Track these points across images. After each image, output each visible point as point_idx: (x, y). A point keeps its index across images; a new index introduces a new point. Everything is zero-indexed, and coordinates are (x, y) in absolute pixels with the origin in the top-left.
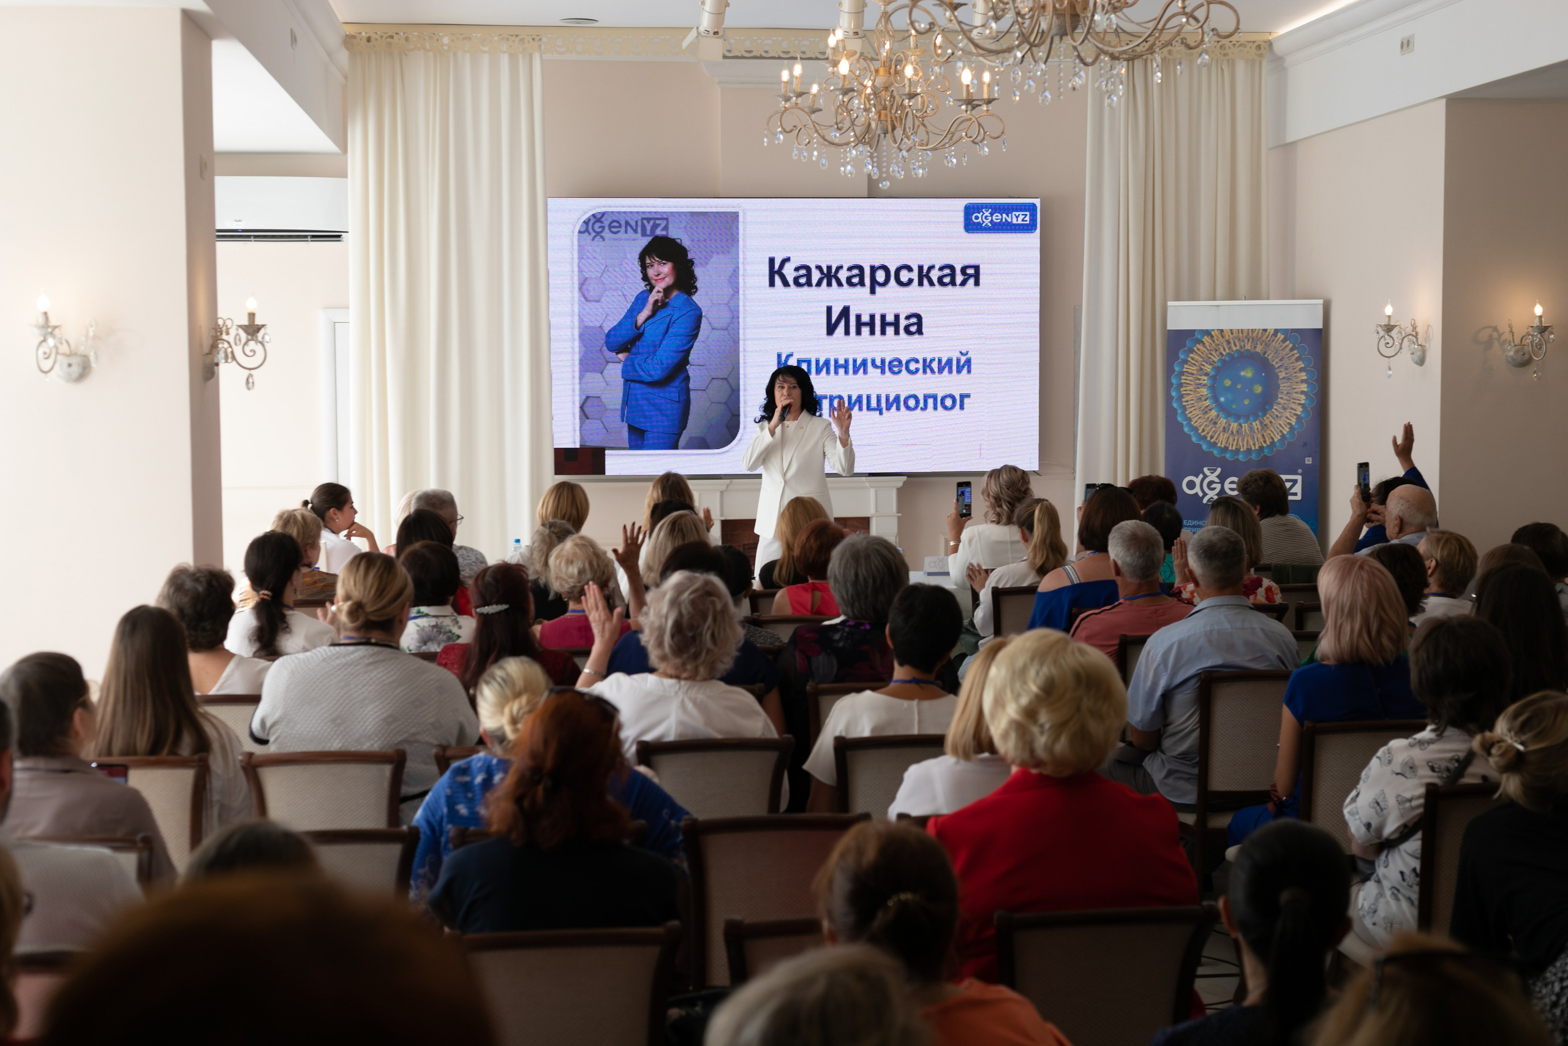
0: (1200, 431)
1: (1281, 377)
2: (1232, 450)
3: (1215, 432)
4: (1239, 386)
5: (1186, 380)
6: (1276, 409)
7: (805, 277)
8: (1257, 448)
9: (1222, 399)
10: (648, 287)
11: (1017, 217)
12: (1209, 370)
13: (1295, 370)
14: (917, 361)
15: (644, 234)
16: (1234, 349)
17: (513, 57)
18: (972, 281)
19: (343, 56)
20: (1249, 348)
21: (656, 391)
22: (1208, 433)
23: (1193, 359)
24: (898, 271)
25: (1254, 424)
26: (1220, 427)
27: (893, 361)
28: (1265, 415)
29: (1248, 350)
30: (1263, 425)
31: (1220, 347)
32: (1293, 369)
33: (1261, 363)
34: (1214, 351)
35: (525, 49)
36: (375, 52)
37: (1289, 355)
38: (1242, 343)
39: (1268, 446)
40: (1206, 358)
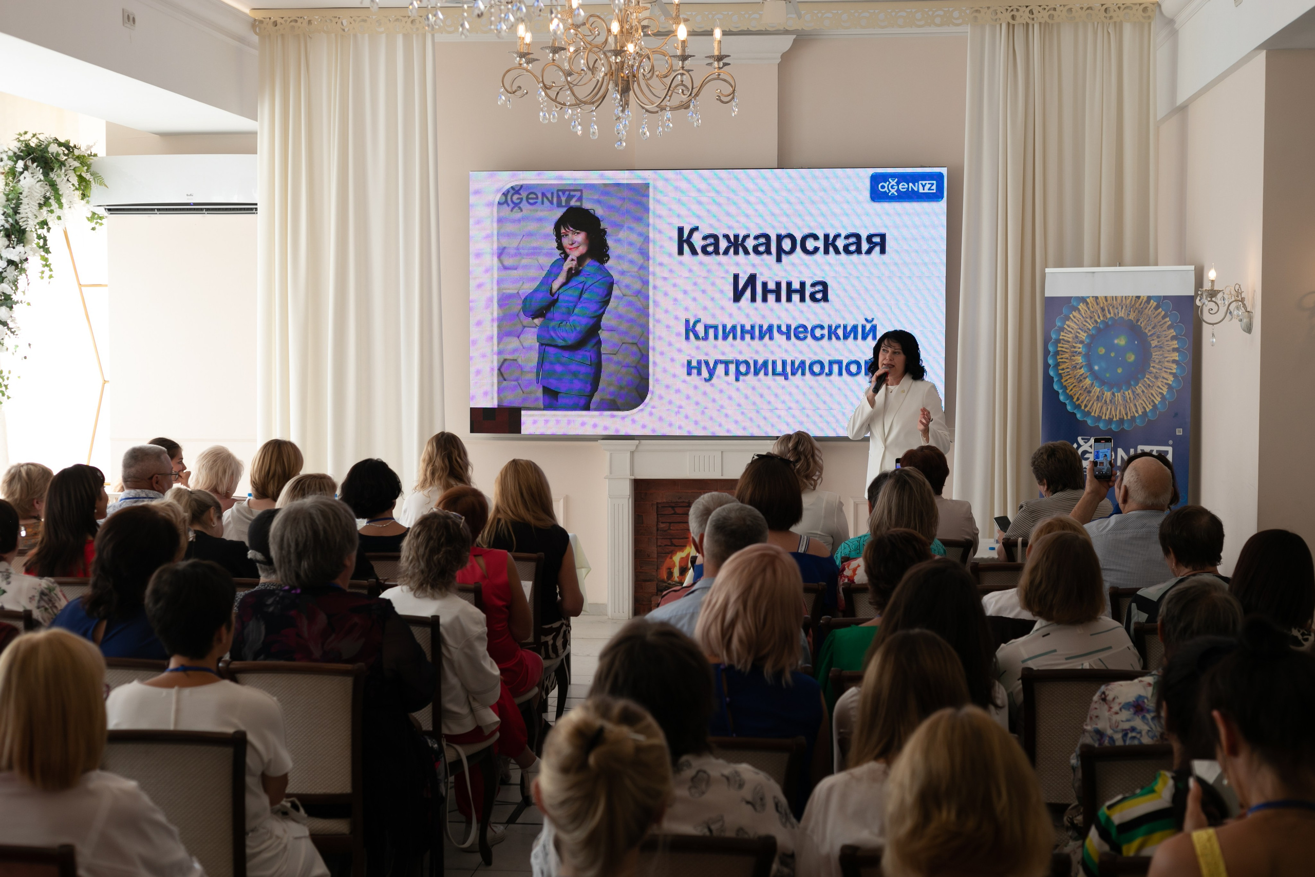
0: (1075, 400)
1: (1153, 345)
2: (1105, 420)
3: (1089, 401)
4: (1113, 355)
5: (1062, 347)
6: (1148, 379)
7: (712, 246)
8: (1129, 417)
9: (1096, 368)
10: (563, 255)
11: (924, 186)
12: (1084, 338)
13: (1167, 339)
14: (822, 327)
15: (559, 206)
16: (1109, 316)
17: (407, 37)
18: (877, 249)
19: (255, 39)
20: (1123, 315)
21: (567, 354)
23: (1069, 326)
24: (804, 239)
25: (1127, 393)
26: (1093, 396)
27: (799, 327)
28: (1137, 384)
29: (1122, 318)
30: (1135, 394)
31: (1095, 314)
32: (1165, 337)
33: (1134, 330)
34: (1089, 318)
35: (418, 29)
36: (282, 35)
37: (1161, 323)
38: (1116, 311)
39: (1140, 416)
40: (1081, 326)
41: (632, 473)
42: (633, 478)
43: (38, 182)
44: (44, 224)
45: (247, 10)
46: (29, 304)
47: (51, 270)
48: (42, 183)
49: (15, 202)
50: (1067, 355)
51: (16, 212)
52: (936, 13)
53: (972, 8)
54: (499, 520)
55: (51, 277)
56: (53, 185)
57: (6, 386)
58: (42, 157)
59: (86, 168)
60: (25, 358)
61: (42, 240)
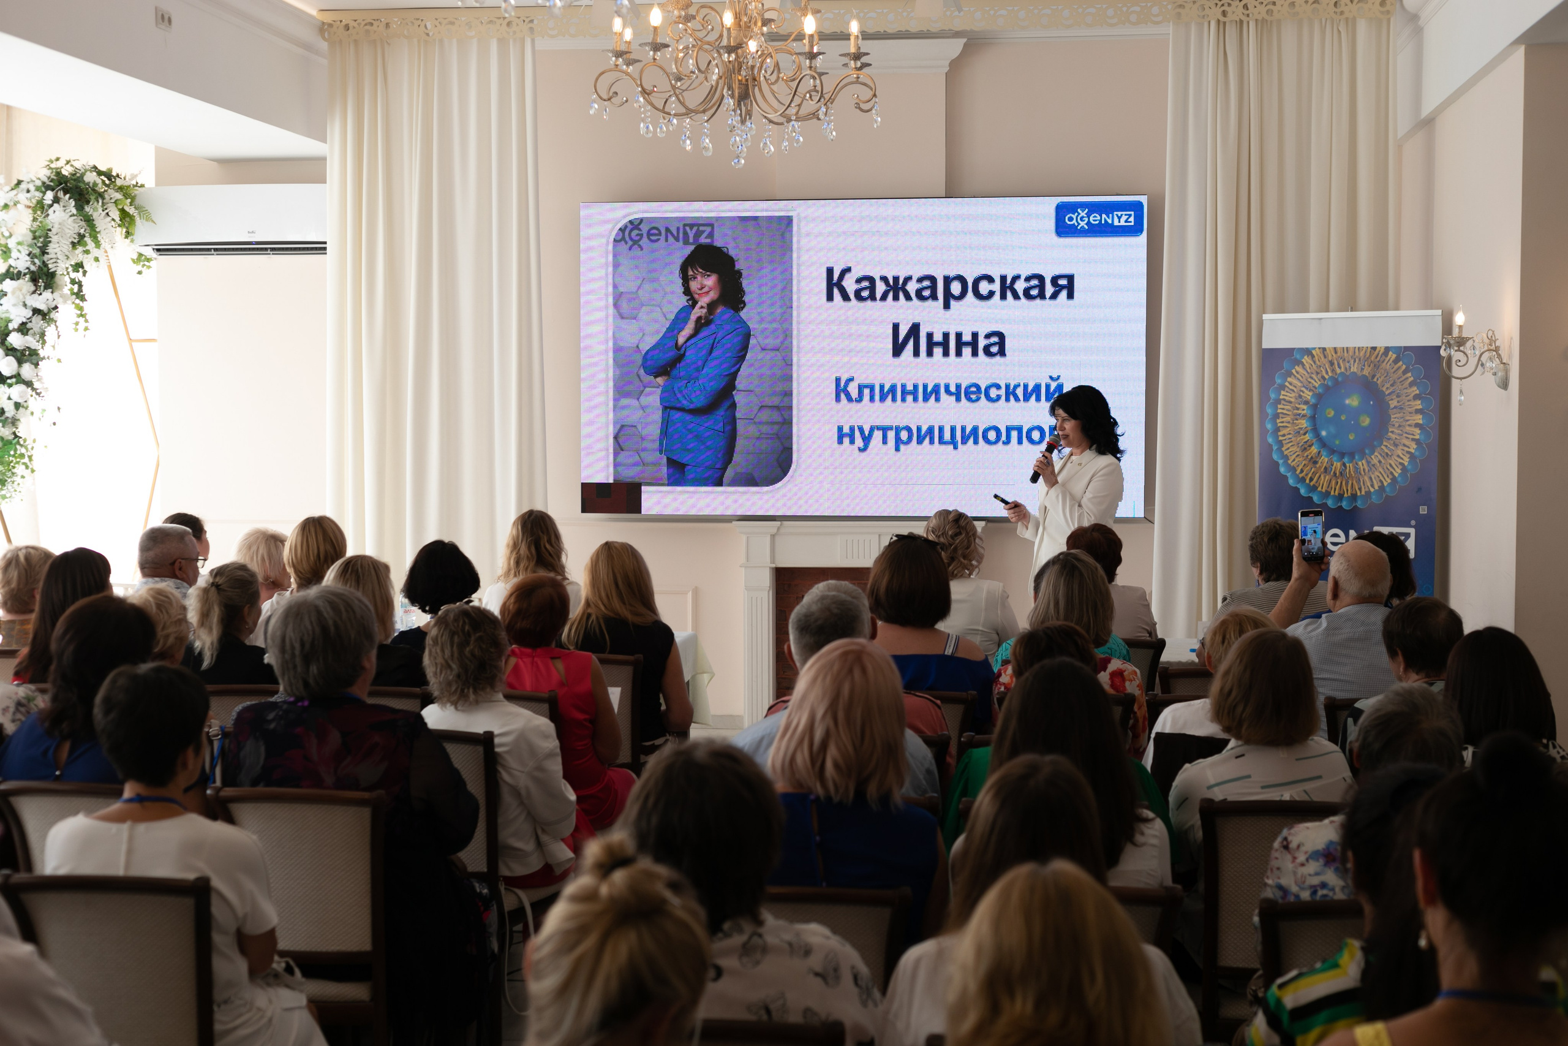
0: (1298, 472)
1: (1392, 406)
2: (1334, 496)
3: (1315, 473)
4: (1343, 418)
5: (1283, 409)
6: (1386, 446)
7: (867, 290)
8: (1363, 493)
9: (1324, 433)
10: (690, 302)
11: (1119, 218)
12: (1309, 397)
13: (1408, 398)
14: (998, 387)
15: (686, 242)
16: (1338, 371)
17: (502, 42)
18: (1064, 294)
19: (324, 46)
20: (1355, 370)
21: (695, 419)
22: (1307, 475)
23: (1290, 384)
24: (977, 282)
25: (1360, 463)
26: (1320, 467)
27: (970, 386)
28: (1373, 453)
29: (1354, 373)
30: (1370, 465)
31: (1322, 368)
32: (1406, 396)
33: (1369, 388)
34: (1315, 373)
35: (515, 32)
36: (356, 41)
37: (1401, 379)
38: (1348, 365)
39: (1376, 491)
40: (1306, 383)
41: (773, 561)
42: (774, 566)
43: (71, 216)
44: (78, 266)
45: (314, 12)
46: (59, 361)
47: (86, 321)
48: (75, 217)
49: (41, 241)
50: (1288, 419)
51: (44, 252)
52: (1132, 9)
53: (1174, 3)
54: (589, 615)
55: (86, 329)
56: (89, 221)
57: (30, 457)
58: (77, 187)
59: (129, 200)
60: (54, 424)
61: (76, 286)
